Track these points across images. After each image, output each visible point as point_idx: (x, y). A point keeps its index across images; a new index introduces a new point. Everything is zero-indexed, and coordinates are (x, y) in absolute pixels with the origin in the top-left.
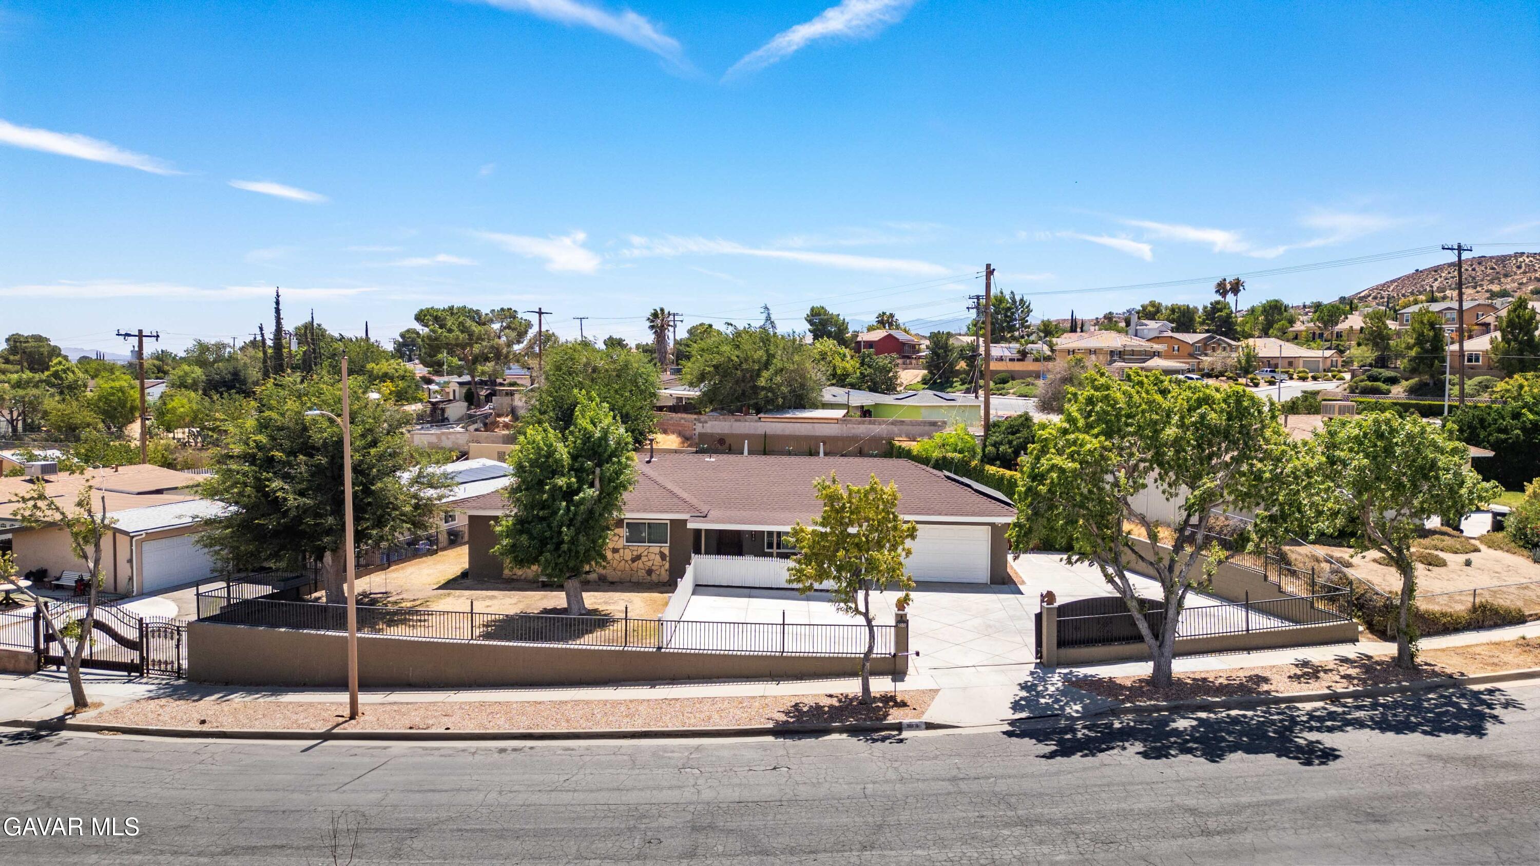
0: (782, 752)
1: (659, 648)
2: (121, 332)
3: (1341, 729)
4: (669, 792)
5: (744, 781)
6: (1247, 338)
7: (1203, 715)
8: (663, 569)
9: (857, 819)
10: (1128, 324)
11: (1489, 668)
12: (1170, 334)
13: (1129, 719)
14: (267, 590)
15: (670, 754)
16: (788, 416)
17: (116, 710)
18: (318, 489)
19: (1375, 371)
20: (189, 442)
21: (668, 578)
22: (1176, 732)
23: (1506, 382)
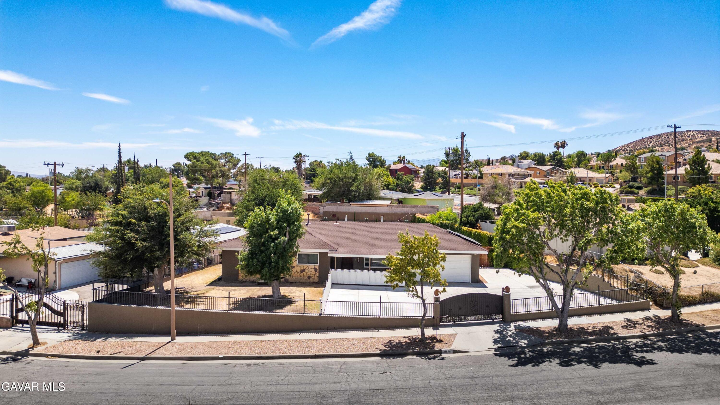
0: (386, 365)
1: (320, 314)
2: (46, 163)
3: (651, 351)
4: (335, 385)
5: (370, 379)
6: (569, 168)
7: (584, 345)
8: (316, 276)
9: (429, 398)
10: (514, 161)
11: (714, 322)
12: (533, 166)
13: (549, 347)
14: (125, 287)
15: (331, 366)
16: (364, 203)
17: (54, 346)
18: (152, 238)
19: (632, 184)
20: (75, 216)
21: (318, 280)
22: (575, 354)
23: (693, 189)
